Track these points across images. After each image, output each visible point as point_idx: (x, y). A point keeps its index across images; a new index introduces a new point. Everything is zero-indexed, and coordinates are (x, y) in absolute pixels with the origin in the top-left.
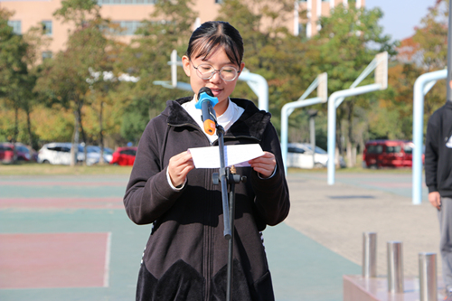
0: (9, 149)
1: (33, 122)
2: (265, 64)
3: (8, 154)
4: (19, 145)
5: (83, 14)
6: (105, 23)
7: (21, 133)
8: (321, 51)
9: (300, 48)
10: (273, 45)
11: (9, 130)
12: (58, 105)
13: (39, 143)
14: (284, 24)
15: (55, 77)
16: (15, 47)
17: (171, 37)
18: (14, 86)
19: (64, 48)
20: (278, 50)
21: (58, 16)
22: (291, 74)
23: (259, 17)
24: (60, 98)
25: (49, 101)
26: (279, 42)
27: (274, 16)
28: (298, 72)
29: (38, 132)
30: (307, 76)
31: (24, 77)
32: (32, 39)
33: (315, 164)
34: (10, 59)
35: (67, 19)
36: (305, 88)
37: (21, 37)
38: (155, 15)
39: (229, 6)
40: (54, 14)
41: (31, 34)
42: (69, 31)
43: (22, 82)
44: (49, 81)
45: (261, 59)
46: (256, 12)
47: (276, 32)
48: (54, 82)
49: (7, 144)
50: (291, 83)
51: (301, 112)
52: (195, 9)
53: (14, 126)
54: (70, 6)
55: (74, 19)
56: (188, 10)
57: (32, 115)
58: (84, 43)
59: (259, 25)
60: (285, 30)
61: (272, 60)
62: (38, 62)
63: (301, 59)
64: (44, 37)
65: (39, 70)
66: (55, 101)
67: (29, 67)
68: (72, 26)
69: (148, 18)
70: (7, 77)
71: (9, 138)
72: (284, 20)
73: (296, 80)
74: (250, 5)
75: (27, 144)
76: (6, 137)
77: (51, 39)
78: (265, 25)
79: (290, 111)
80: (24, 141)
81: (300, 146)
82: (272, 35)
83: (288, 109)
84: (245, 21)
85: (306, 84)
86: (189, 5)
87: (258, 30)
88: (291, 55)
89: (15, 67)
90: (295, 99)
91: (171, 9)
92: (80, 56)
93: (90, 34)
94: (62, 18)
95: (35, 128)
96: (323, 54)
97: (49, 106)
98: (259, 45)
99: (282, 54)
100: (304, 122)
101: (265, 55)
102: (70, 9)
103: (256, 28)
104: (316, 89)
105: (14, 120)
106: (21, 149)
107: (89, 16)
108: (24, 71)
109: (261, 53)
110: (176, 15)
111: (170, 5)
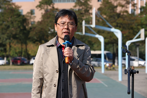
0: (19, 59)
1: (28, 49)
2: (119, 25)
3: (19, 61)
4: (22, 58)
5: (47, 7)
6: (56, 10)
7: (23, 53)
8: (141, 20)
9: (132, 19)
10: (122, 18)
11: (19, 52)
12: (38, 42)
13: (30, 57)
14: (126, 9)
15: (37, 31)
16: (21, 20)
17: (81, 15)
18: (21, 35)
19: (40, 20)
20: (124, 20)
21: (38, 7)
22: (129, 29)
23: (116, 7)
24: (39, 39)
25: (34, 41)
26: (124, 16)
27: (123, 6)
28: (132, 28)
29: (30, 53)
30: (136, 30)
31: (25, 31)
32: (28, 16)
33: (139, 65)
34: (19, 25)
35: (41, 9)
36: (135, 35)
37: (24, 16)
38: (75, 6)
39: (105, 2)
40: (37, 7)
41: (27, 15)
42: (42, 13)
43: (24, 33)
44: (34, 33)
45: (117, 23)
46: (115, 4)
47: (123, 12)
48: (36, 33)
49: (18, 58)
50: (130, 33)
51: (133, 44)
52: (91, 4)
53: (20, 50)
54: (43, 4)
55: (44, 9)
56: (88, 5)
57: (28, 46)
58: (48, 18)
59: (117, 10)
60: (127, 12)
61: (121, 24)
62: (30, 25)
63: (133, 23)
64: (33, 16)
65: (31, 28)
66: (37, 41)
67: (27, 27)
68: (43, 11)
69: (72, 8)
70: (18, 32)
71: (19, 55)
72: (127, 8)
73: (131, 31)
74: (113, 2)
75: (26, 57)
76: (18, 54)
77: (35, 17)
78: (119, 9)
79: (129, 44)
80: (24, 56)
81: (133, 58)
82: (122, 14)
83: (128, 43)
84: (111, 8)
85: (135, 33)
86: (89, 3)
87: (116, 12)
88: (129, 22)
89: (22, 28)
90: (131, 39)
91: (81, 4)
92: (47, 23)
93: (50, 15)
94: (39, 9)
95: (29, 51)
96: (142, 21)
97: (34, 42)
98: (116, 18)
99: (126, 21)
100: (134, 48)
101: (119, 22)
102: (42, 5)
103: (115, 11)
104: (140, 35)
105: (21, 48)
106: (23, 59)
107: (49, 8)
108: (25, 29)
109: (117, 21)
110: (83, 7)
111: (81, 2)
